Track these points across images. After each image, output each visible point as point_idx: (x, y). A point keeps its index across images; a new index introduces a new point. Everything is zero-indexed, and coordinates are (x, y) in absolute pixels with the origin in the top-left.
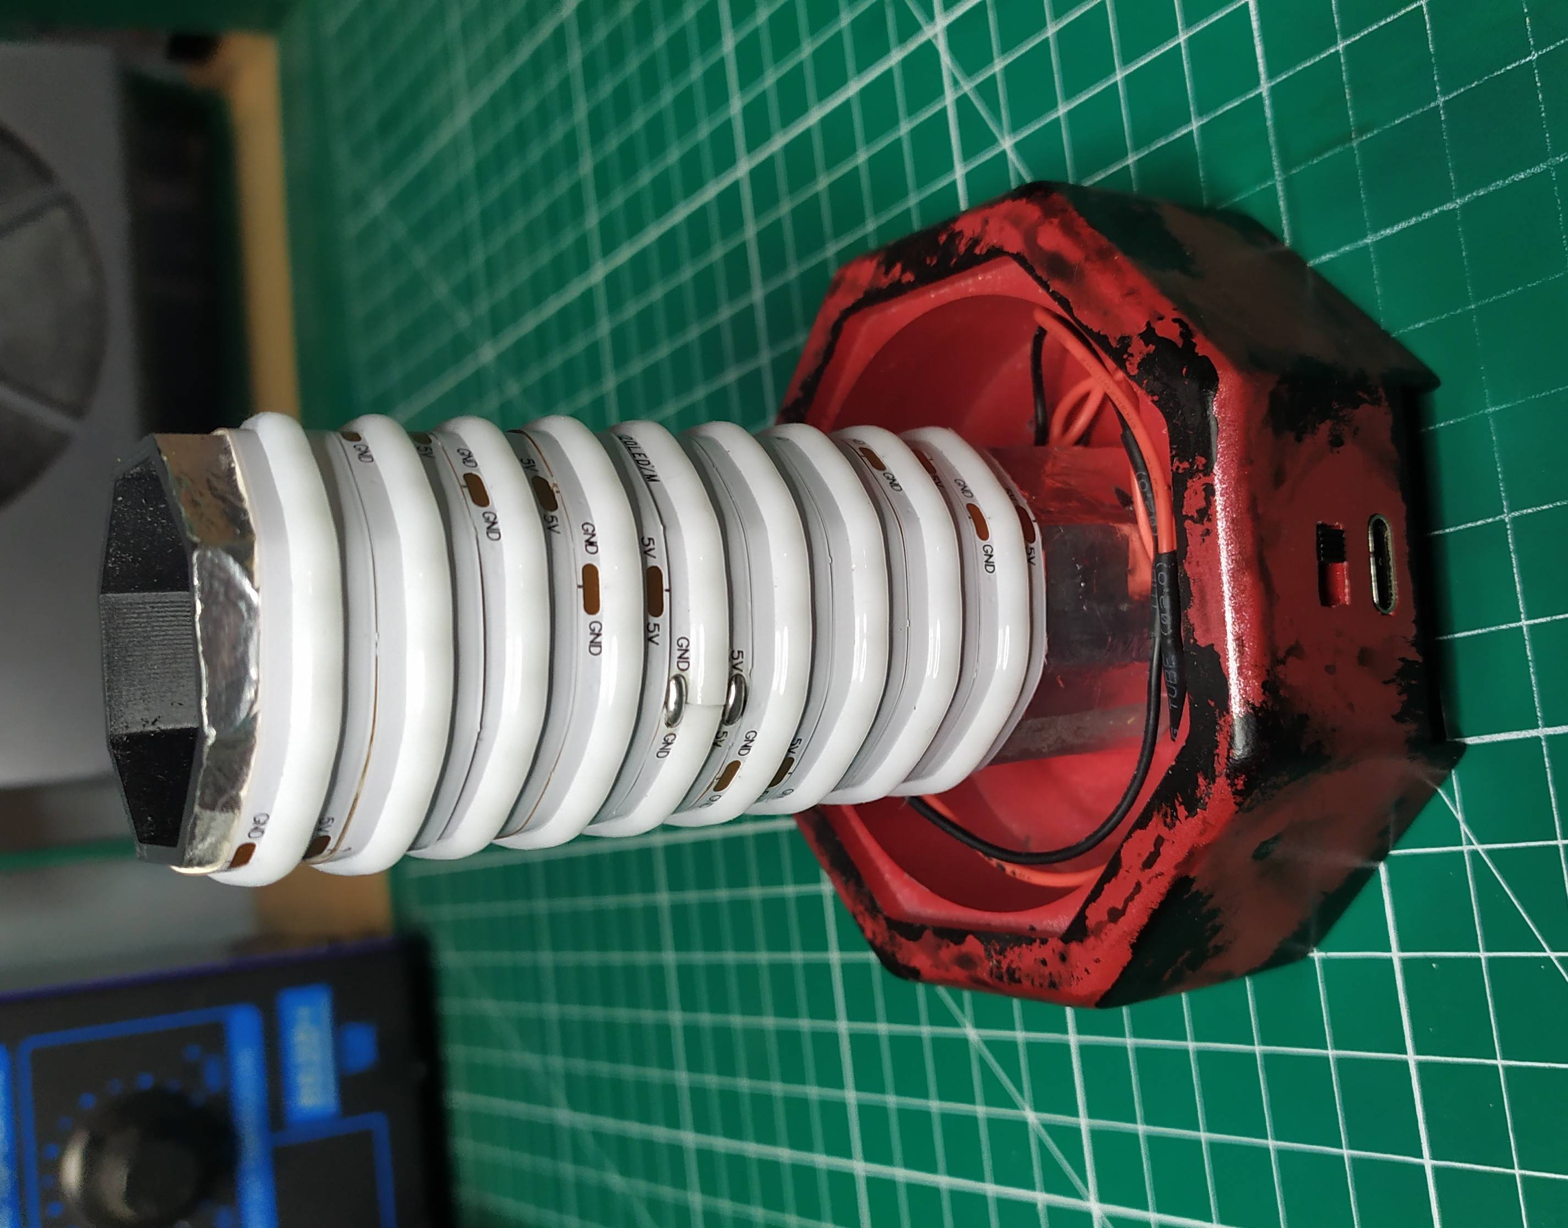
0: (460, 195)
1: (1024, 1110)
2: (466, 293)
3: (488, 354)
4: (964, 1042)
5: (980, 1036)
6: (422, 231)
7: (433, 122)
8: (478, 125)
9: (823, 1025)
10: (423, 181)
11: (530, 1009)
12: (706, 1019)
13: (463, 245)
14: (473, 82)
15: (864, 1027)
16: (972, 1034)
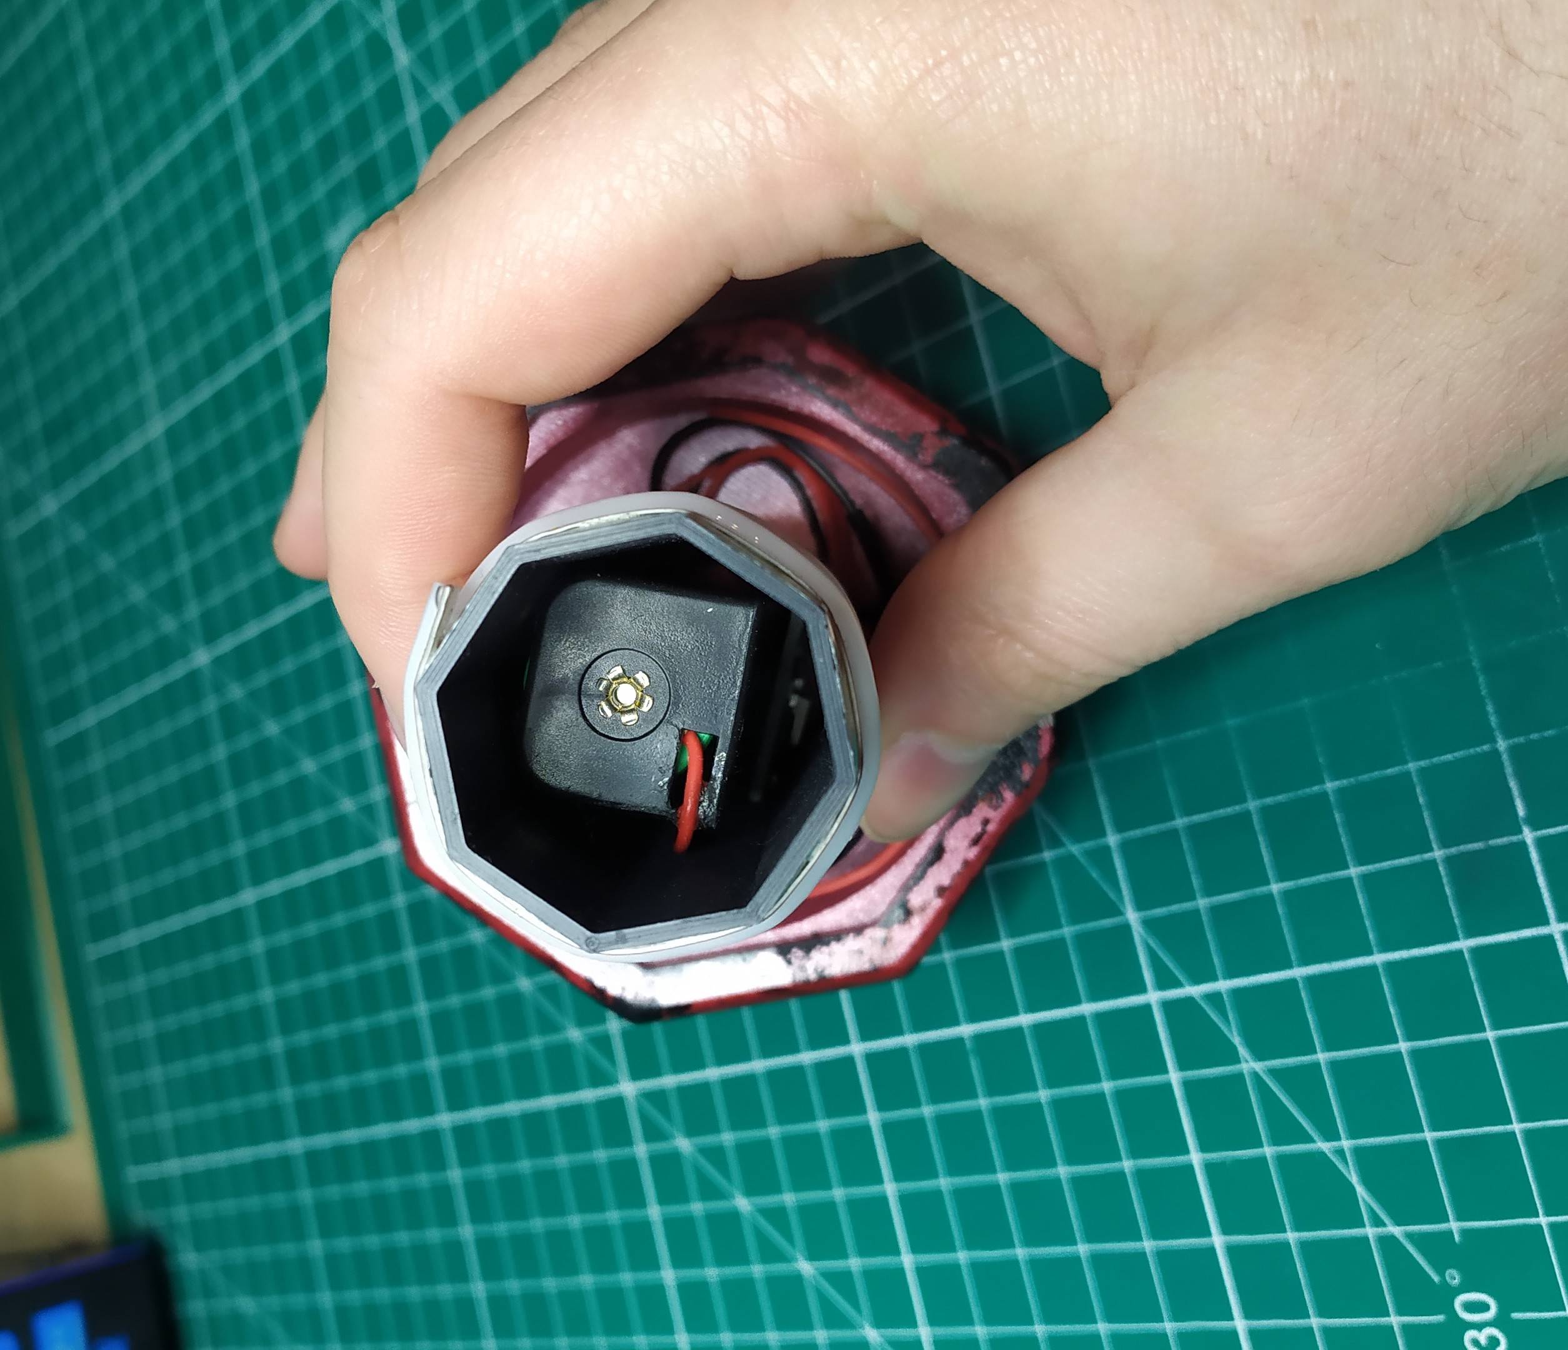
0: (156, 503)
1: (862, 1327)
2: (172, 598)
3: (202, 657)
4: (798, 1278)
5: (816, 1269)
6: (111, 536)
7: (119, 431)
8: (174, 438)
9: (646, 1276)
10: (106, 488)
11: (298, 1300)
12: (513, 1286)
13: (165, 550)
14: (166, 401)
15: (692, 1273)
16: (806, 1267)
